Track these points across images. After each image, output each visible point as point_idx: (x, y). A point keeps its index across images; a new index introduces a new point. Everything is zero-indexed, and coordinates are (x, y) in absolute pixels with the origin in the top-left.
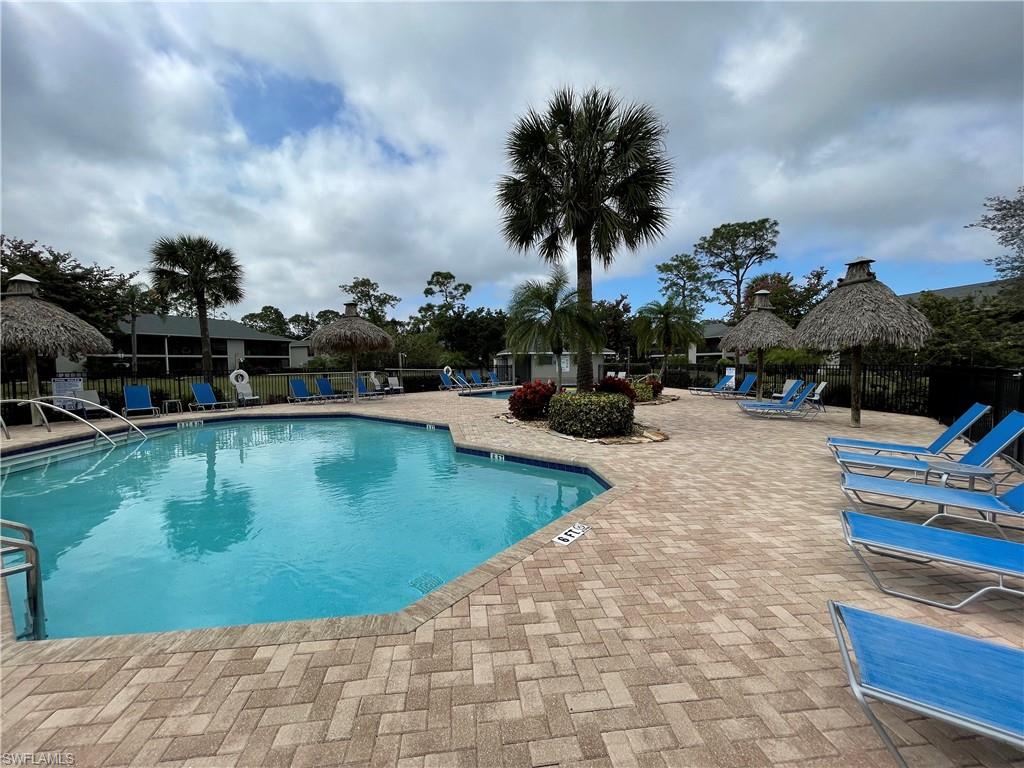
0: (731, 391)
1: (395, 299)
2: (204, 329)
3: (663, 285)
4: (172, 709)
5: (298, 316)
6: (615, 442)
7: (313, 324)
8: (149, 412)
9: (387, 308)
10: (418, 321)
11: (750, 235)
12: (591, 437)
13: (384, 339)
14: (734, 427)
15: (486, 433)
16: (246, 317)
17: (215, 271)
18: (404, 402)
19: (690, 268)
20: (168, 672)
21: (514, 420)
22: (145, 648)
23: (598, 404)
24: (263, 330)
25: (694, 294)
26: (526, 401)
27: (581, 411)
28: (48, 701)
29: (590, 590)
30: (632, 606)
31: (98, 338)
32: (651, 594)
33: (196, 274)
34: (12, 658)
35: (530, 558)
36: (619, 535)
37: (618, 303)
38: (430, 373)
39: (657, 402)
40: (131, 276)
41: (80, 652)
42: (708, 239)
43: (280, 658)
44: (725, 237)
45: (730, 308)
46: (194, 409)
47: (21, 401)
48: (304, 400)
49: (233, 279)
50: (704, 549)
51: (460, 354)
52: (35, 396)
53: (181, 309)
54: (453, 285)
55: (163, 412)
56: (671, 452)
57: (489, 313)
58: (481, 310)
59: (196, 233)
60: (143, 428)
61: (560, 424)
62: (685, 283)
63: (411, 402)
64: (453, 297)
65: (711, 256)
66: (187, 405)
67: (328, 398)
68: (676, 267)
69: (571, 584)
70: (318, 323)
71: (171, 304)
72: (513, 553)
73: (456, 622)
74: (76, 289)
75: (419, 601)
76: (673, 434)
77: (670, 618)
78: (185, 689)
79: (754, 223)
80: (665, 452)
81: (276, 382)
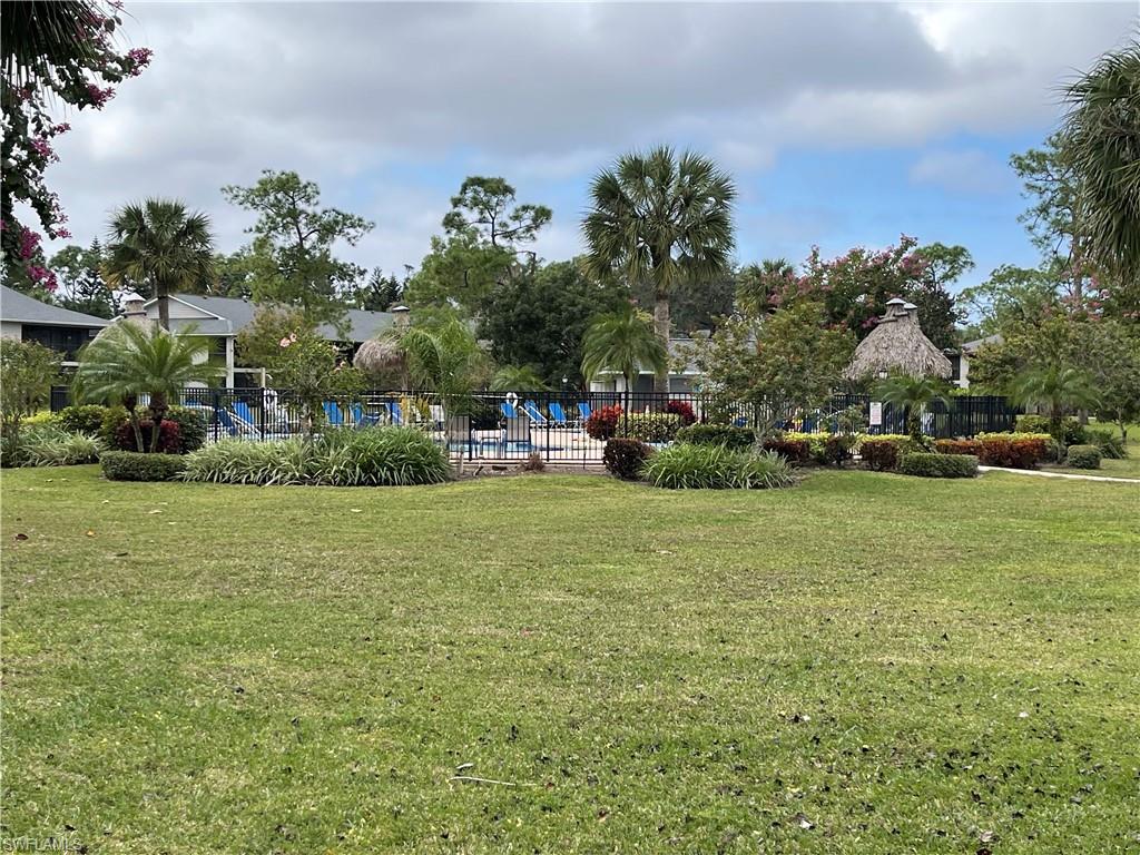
1: (359, 223)
9: (339, 245)
54: (510, 206)
64: (509, 235)
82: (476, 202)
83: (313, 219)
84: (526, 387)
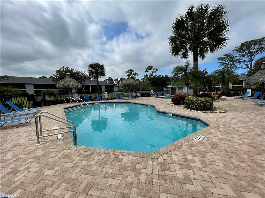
0: (249, 97)
1: (138, 74)
2: (98, 83)
3: (220, 64)
4: (104, 166)
5: (116, 79)
6: (207, 112)
7: (119, 81)
8: (89, 101)
9: (136, 76)
10: (144, 79)
11: (257, 44)
12: (199, 110)
13: (137, 83)
14: (253, 109)
15: (165, 108)
16: (105, 80)
17: (100, 70)
18: (142, 99)
19: (230, 58)
20: (102, 158)
21: (173, 105)
22: (97, 151)
23: (201, 100)
24: (109, 83)
25: (232, 66)
26: (177, 100)
27: (195, 102)
28: (81, 159)
29: (210, 156)
30: (227, 164)
31: (80, 85)
32: (234, 161)
33: (96, 71)
34: (74, 148)
35: (187, 143)
36: (216, 140)
37: (204, 71)
38: (148, 92)
39: (219, 100)
40: (84, 72)
41: (85, 149)
42: (239, 47)
43: (125, 159)
44: (246, 45)
45: (248, 70)
46: (97, 100)
47: (68, 98)
48: (118, 99)
49: (103, 71)
50: (252, 149)
51: (155, 87)
52: (70, 97)
53: (93, 79)
54: (153, 69)
55: (91, 101)
56: (229, 116)
57: (163, 76)
58: (161, 75)
59: (96, 62)
60: (88, 104)
61: (188, 106)
62: (228, 63)
63: (143, 99)
64: (153, 72)
65: (240, 53)
66: (95, 99)
67: (124, 98)
68: (225, 58)
69: (203, 153)
70: (120, 81)
71: (91, 78)
72: (181, 141)
73: (169, 158)
74: (75, 76)
75: (157, 151)
76: (229, 110)
77: (244, 170)
78: (106, 162)
79: (259, 40)
80: (227, 116)
81: (112, 95)
82: (149, 69)
83: (133, 74)
84: (155, 89)
